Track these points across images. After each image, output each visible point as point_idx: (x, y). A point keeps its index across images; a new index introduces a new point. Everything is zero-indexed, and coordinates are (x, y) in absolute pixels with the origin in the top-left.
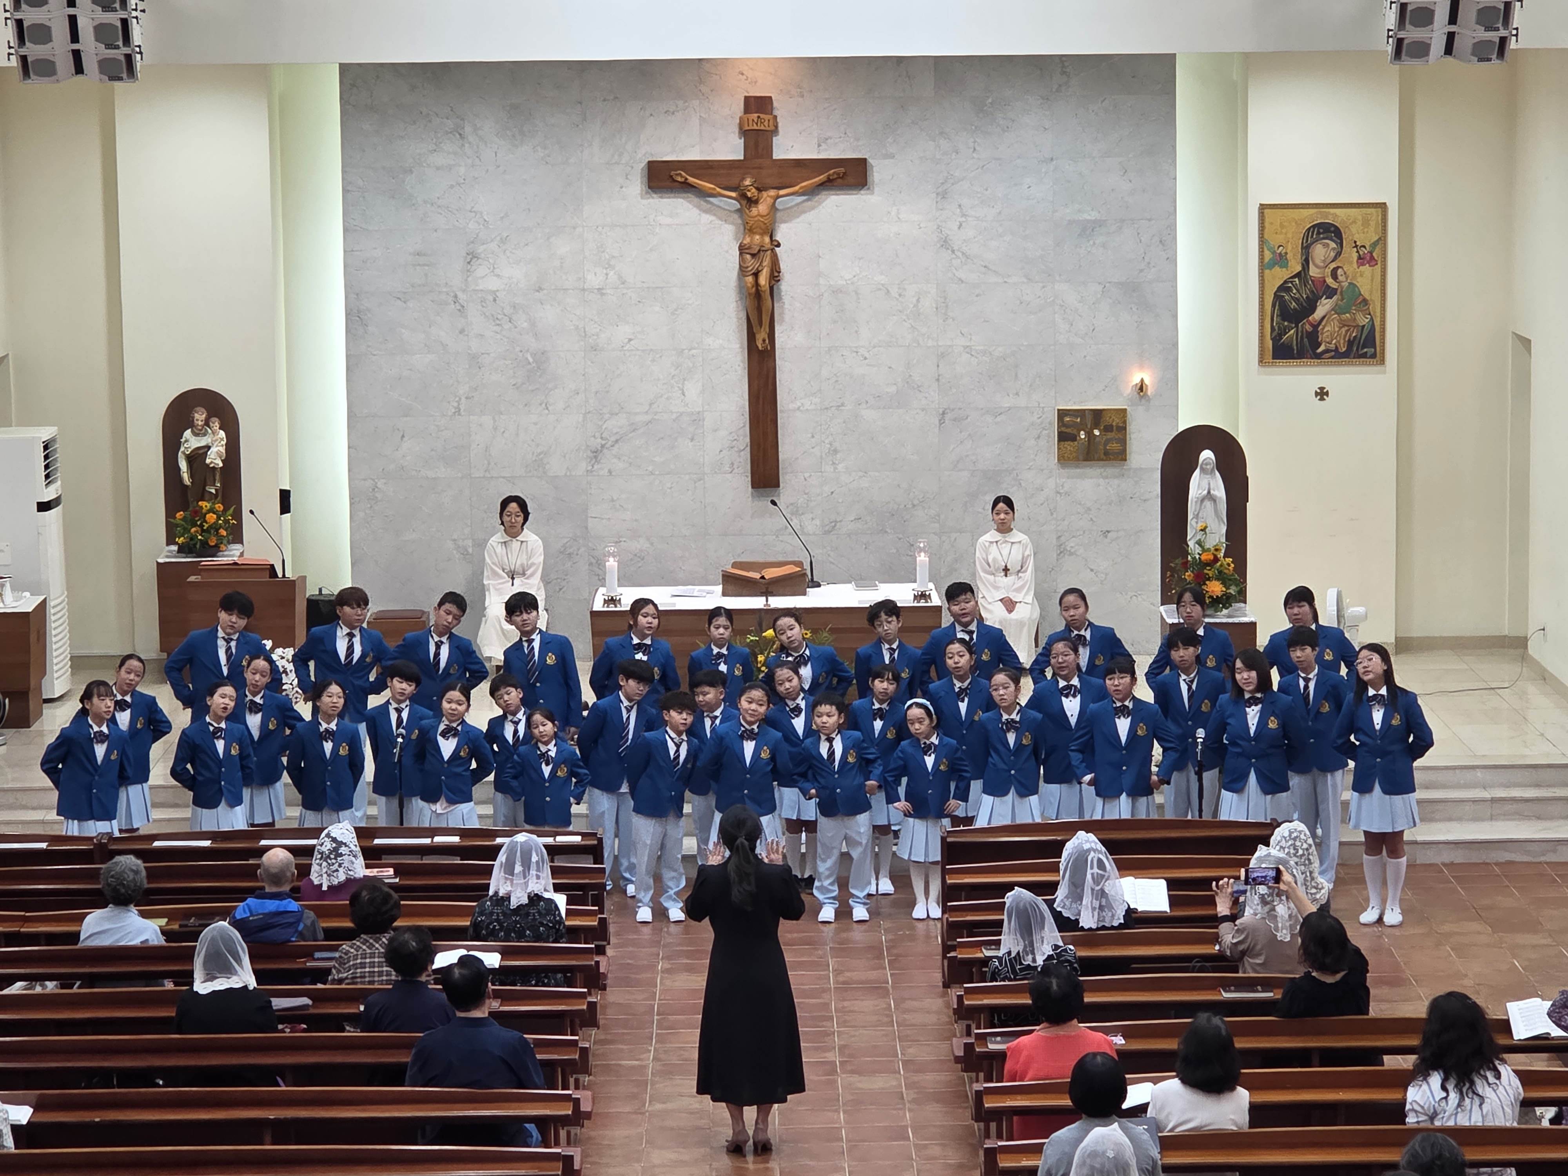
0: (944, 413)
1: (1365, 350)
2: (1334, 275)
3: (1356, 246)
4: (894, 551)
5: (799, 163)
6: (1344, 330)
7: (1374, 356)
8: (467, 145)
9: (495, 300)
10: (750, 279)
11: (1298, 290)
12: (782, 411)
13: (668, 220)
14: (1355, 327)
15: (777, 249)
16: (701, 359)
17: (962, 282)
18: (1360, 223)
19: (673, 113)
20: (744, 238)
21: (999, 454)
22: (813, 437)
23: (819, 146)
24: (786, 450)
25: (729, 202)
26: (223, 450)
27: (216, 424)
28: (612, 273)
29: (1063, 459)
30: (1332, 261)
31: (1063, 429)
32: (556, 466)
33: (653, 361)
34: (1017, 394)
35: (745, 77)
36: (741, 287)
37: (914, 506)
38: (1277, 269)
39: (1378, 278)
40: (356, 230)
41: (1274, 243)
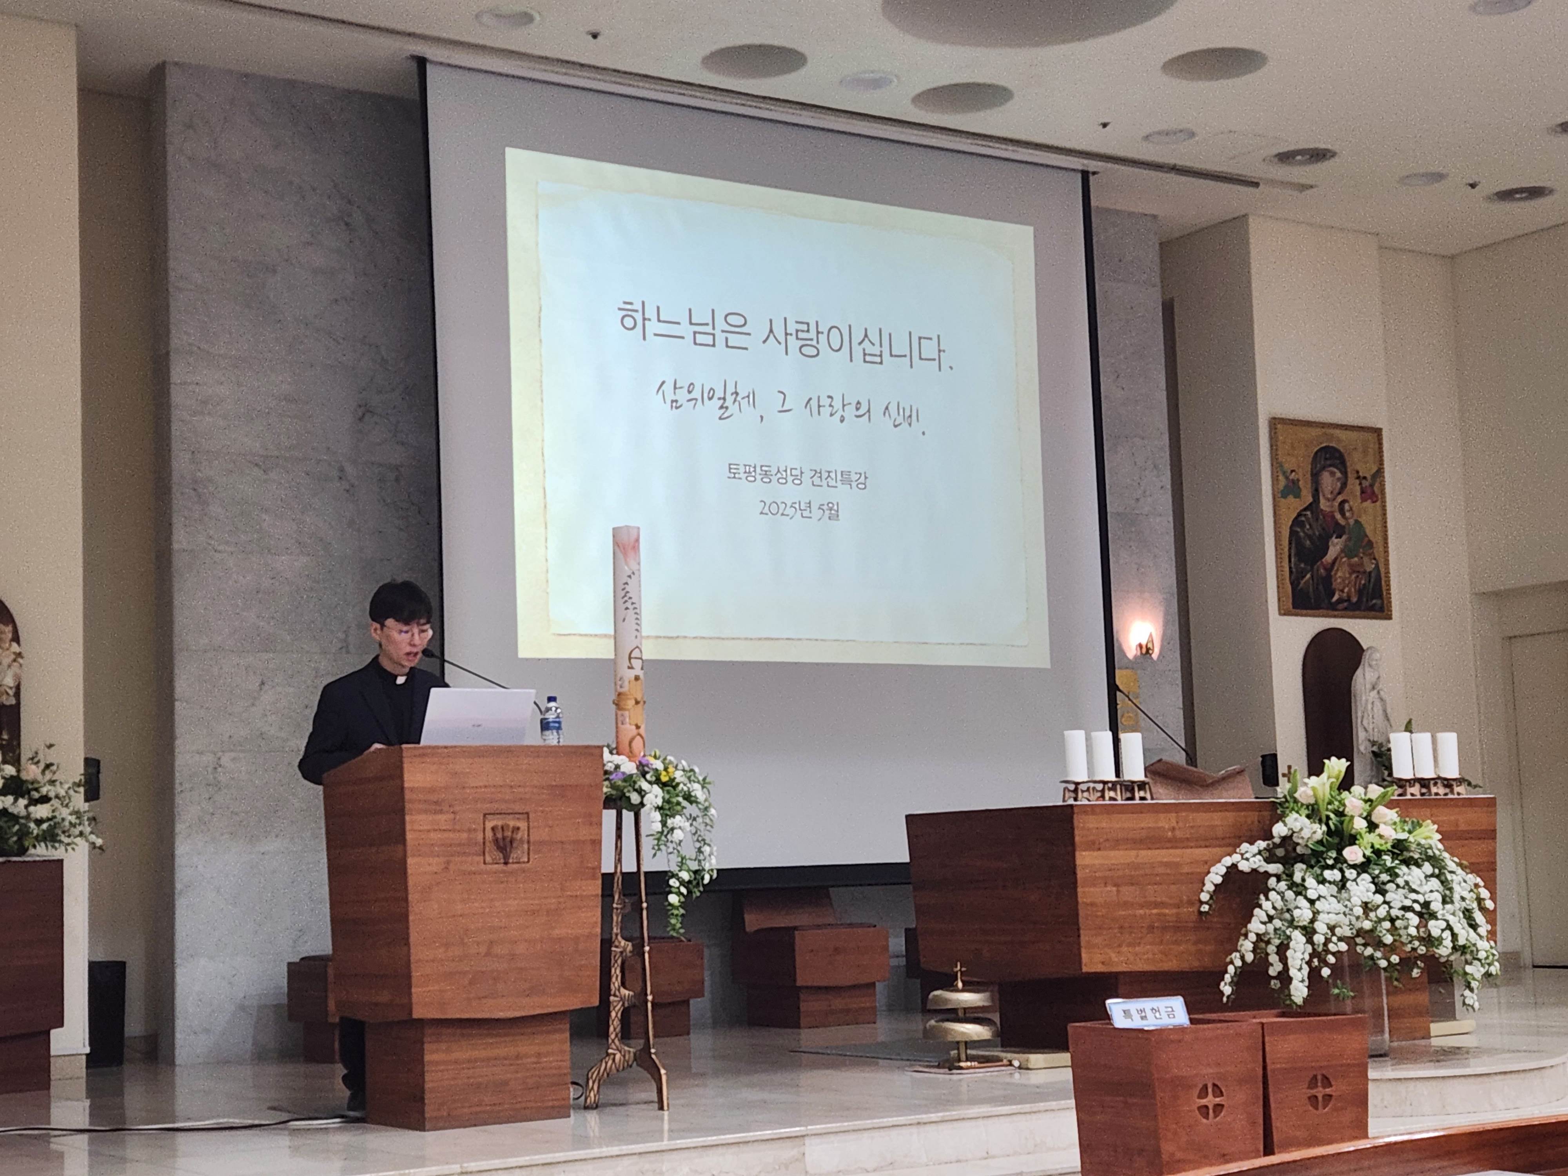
1: (1374, 601)
2: (1342, 510)
7: (1382, 609)
11: (1310, 525)
14: (1363, 573)
18: (1360, 449)
38: (1291, 498)
39: (1380, 517)
41: (1287, 467)
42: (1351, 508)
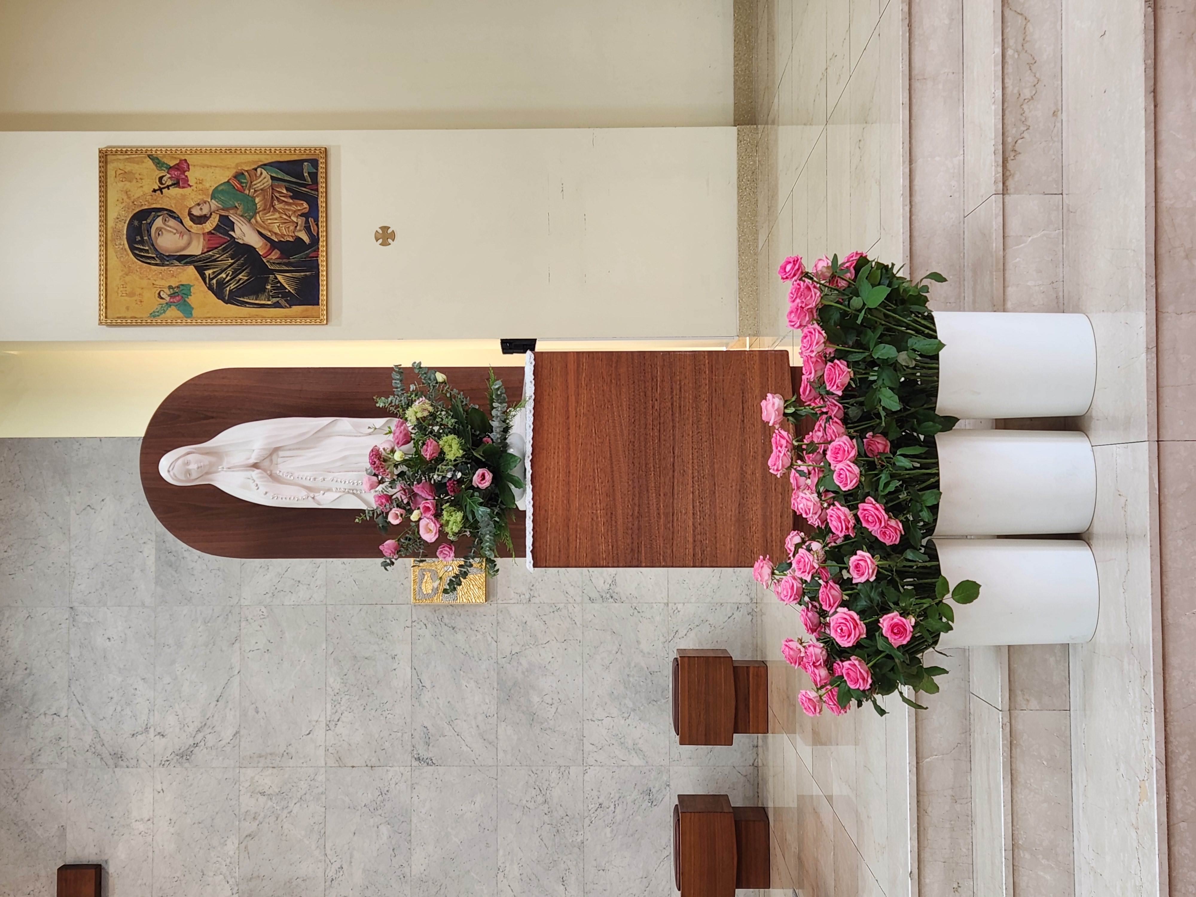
1: (306, 174)
2: (201, 220)
3: (161, 189)
6: (278, 206)
7: (314, 163)
11: (222, 271)
14: (273, 190)
17: (237, 733)
18: (128, 185)
30: (182, 223)
34: (393, 657)
38: (192, 300)
39: (206, 159)
41: (155, 304)
42: (199, 204)
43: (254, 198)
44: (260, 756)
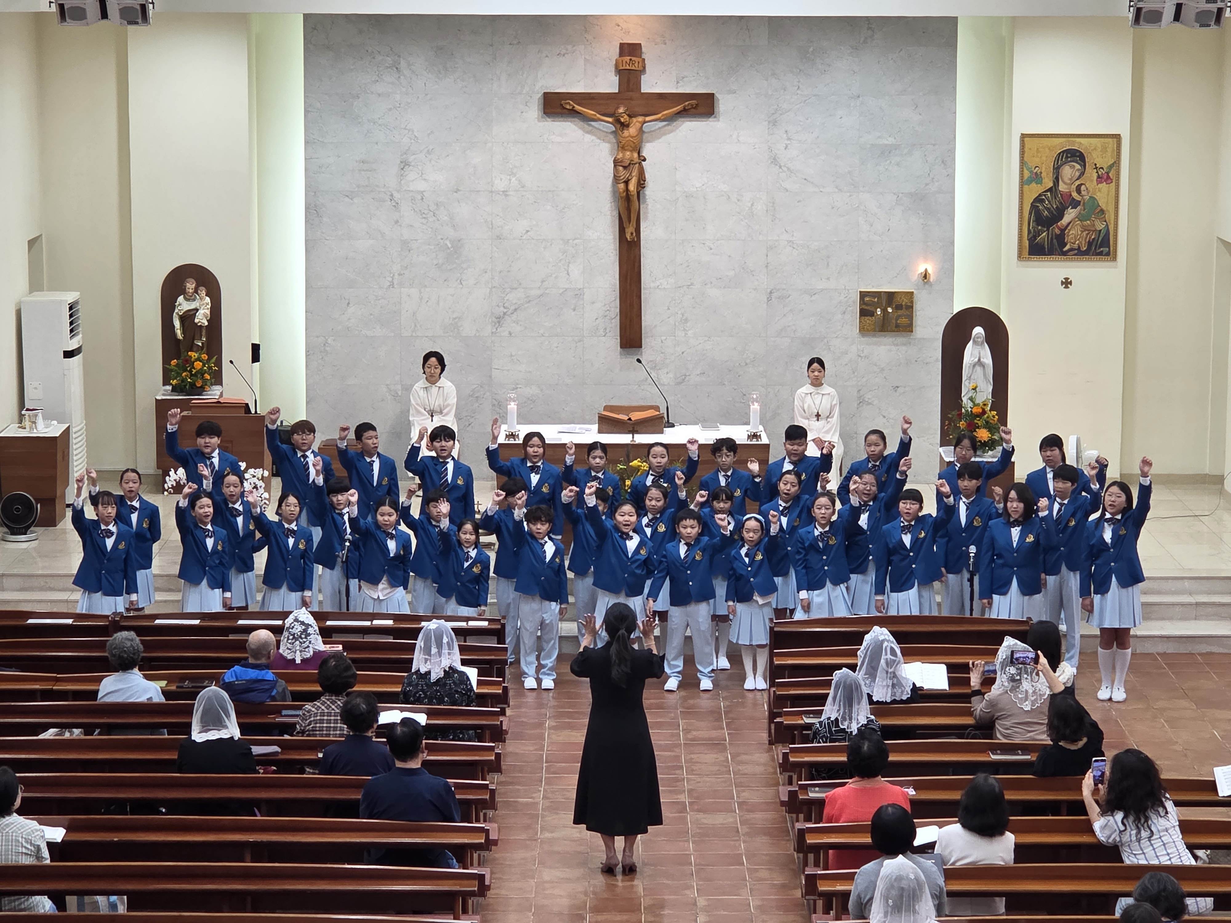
0: (771, 293)
1: (1102, 249)
2: (1078, 190)
3: (1096, 168)
4: (731, 399)
5: (661, 96)
6: (1085, 233)
7: (1108, 254)
8: (402, 77)
9: (422, 199)
10: (622, 186)
11: (1049, 202)
12: (645, 289)
13: (559, 139)
14: (1093, 231)
15: (643, 163)
16: (582, 247)
17: (787, 191)
19: (564, 55)
20: (618, 154)
21: (814, 326)
22: (669, 309)
23: (678, 82)
24: (648, 318)
25: (607, 126)
26: (208, 312)
27: (203, 292)
28: (514, 179)
29: (863, 330)
30: (1077, 179)
31: (864, 307)
32: (468, 329)
33: (545, 248)
34: (828, 279)
35: (620, 28)
36: (615, 191)
37: (746, 364)
40: (314, 143)
42: (1087, 189)
43: (1089, 220)
44: (773, 203)
